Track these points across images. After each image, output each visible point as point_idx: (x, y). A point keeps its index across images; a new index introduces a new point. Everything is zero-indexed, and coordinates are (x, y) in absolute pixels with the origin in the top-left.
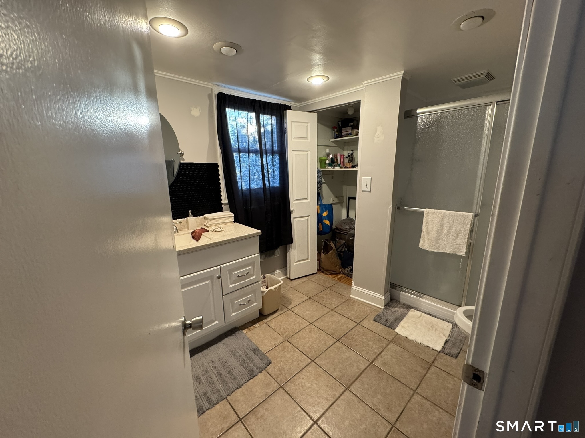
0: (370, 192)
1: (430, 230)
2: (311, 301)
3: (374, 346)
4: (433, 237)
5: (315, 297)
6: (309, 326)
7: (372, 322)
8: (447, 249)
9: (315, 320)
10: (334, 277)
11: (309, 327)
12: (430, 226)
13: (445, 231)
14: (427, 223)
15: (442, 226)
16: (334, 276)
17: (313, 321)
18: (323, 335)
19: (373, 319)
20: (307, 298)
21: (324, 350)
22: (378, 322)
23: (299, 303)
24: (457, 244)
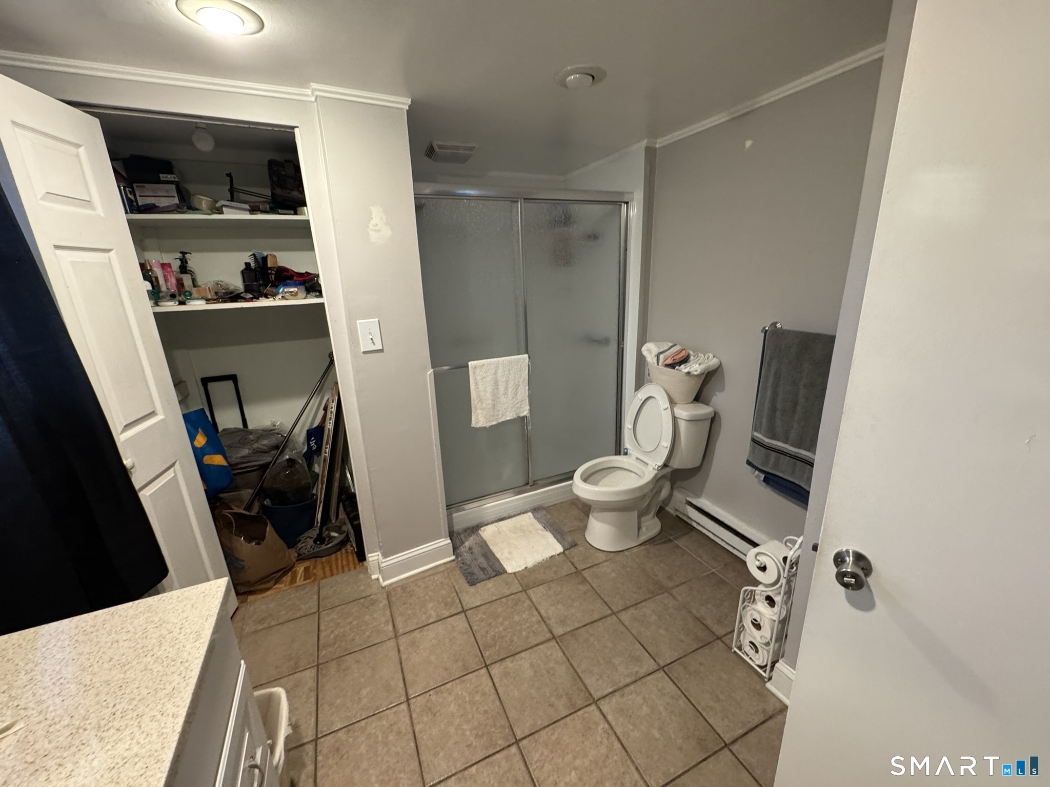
0: (381, 351)
1: (482, 394)
2: (333, 667)
3: (524, 616)
4: (488, 404)
5: (323, 653)
6: (412, 707)
7: (472, 589)
8: (508, 414)
9: (401, 685)
10: (293, 580)
11: (418, 710)
12: (481, 388)
13: (502, 389)
14: (476, 384)
15: (496, 383)
16: (287, 578)
17: (403, 693)
18: (458, 688)
19: (467, 585)
20: (310, 674)
21: (498, 703)
22: (480, 582)
23: (313, 700)
24: (518, 403)
